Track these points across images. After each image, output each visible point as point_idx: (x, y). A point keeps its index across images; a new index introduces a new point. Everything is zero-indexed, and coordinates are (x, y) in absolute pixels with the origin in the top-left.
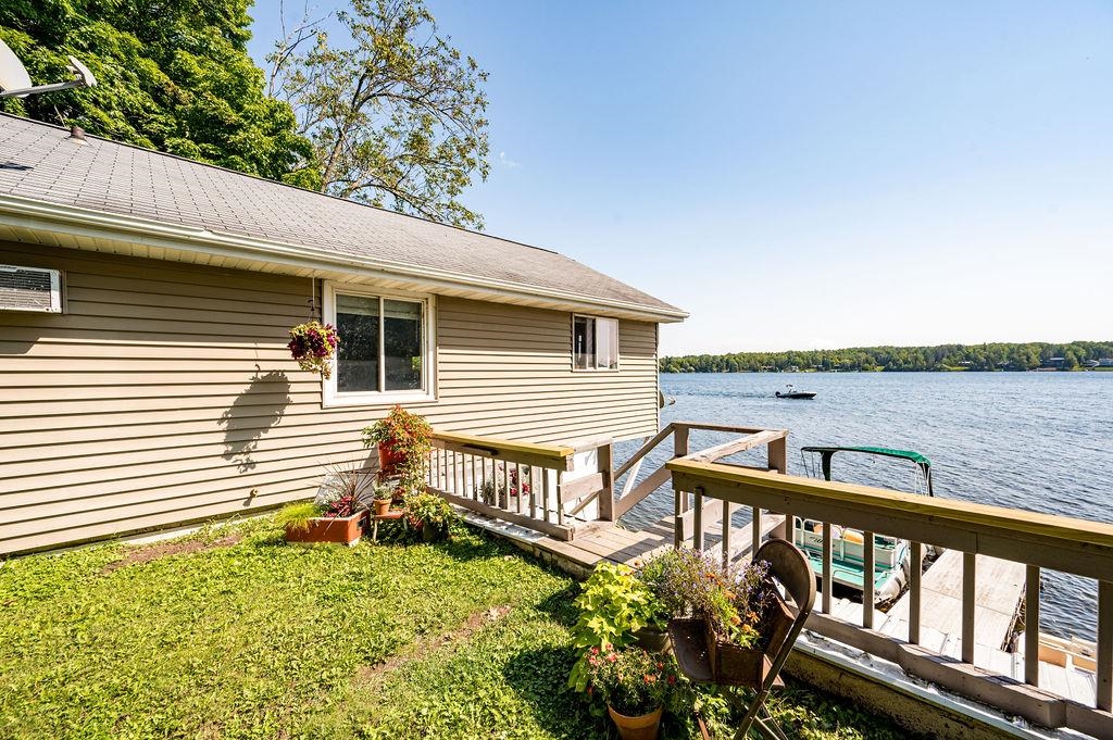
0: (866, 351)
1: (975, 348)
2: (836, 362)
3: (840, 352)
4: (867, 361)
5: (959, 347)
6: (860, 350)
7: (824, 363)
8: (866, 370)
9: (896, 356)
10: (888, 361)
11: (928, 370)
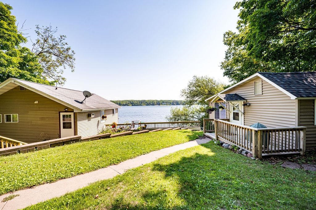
0: (128, 101)
1: (147, 101)
2: (122, 103)
3: (123, 101)
4: (129, 103)
5: (145, 100)
6: (127, 101)
7: (119, 104)
8: (128, 105)
9: (134, 102)
10: (133, 103)
11: (140, 105)
